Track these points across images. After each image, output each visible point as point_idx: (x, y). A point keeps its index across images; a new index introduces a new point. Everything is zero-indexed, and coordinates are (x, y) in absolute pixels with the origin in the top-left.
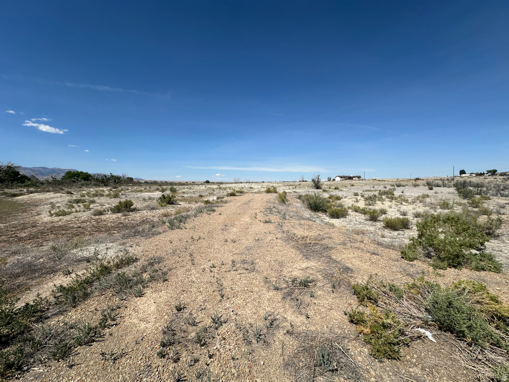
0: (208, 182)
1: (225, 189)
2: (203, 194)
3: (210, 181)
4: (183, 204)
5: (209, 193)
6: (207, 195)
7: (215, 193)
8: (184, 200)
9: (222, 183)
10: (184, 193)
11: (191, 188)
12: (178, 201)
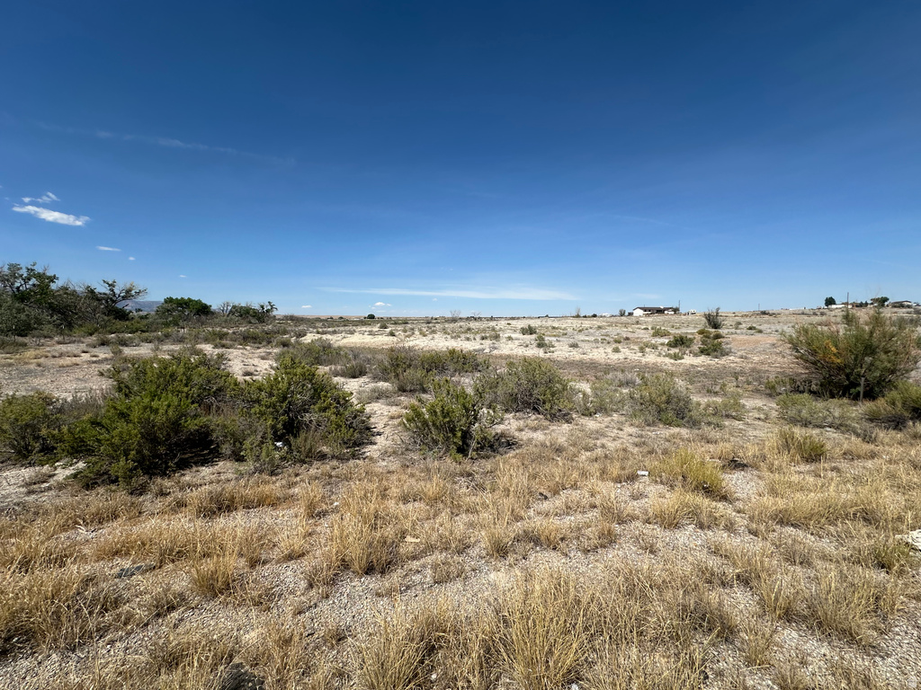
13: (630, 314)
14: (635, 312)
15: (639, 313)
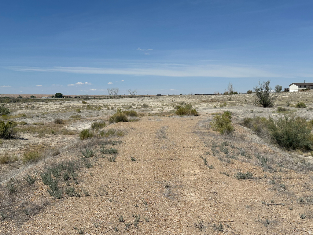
0: (59, 96)
1: (99, 108)
2: (62, 118)
3: (63, 94)
4: (31, 139)
5: (72, 117)
6: (70, 121)
7: (83, 115)
8: (29, 129)
9: (87, 98)
10: (24, 116)
11: (33, 107)
12: (18, 133)
13: (287, 90)
14: (291, 88)
15: (294, 89)
